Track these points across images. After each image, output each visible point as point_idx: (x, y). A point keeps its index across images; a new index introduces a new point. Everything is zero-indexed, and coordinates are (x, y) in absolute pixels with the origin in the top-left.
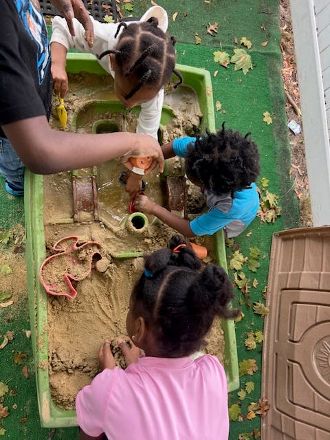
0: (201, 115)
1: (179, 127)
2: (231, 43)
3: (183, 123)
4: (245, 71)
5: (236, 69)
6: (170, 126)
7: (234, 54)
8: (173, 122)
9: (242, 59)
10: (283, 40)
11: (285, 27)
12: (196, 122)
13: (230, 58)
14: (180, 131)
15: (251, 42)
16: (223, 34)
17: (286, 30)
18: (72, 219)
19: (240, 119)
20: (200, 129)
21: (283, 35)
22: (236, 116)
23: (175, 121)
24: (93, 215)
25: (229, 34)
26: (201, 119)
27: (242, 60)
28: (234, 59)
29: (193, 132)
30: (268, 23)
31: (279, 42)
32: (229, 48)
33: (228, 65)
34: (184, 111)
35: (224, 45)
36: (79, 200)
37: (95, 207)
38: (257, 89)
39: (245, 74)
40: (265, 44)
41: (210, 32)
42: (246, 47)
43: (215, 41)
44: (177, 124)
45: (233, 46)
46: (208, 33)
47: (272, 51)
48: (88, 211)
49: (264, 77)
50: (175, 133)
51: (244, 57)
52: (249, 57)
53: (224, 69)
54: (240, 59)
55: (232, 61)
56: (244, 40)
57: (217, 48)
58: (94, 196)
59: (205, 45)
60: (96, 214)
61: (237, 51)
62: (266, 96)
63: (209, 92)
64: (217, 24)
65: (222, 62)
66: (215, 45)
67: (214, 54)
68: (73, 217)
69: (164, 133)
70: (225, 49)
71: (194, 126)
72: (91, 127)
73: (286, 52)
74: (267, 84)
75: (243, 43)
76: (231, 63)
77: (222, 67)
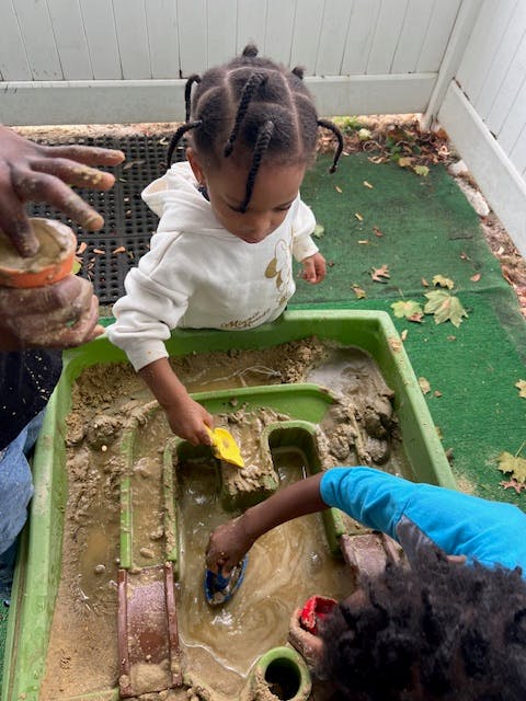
0: (390, 392)
1: (347, 420)
2: (417, 288)
3: (356, 414)
4: (457, 322)
5: (438, 322)
6: (330, 423)
7: (428, 300)
8: (333, 414)
9: (443, 304)
10: (504, 268)
11: (502, 250)
12: (383, 407)
13: (423, 308)
14: (352, 429)
15: (451, 279)
16: (401, 278)
17: (504, 254)
18: (115, 691)
19: (473, 403)
20: (396, 420)
21: (504, 262)
22: (464, 398)
23: (338, 410)
24: (168, 669)
25: (409, 277)
26: (392, 400)
27: (444, 306)
28: (429, 308)
29: (383, 430)
30: (472, 250)
31: (498, 272)
32: (416, 295)
33: (422, 318)
34: (355, 392)
35: (407, 292)
36: (134, 632)
37: (174, 644)
38: (487, 346)
39: (458, 326)
40: (477, 278)
41: (377, 279)
42: (446, 287)
43: (388, 290)
44: (342, 416)
45: (421, 291)
46: (375, 281)
47: (492, 286)
48: (156, 660)
49: (495, 326)
50: (342, 434)
51: (447, 302)
52: (454, 300)
53: (416, 325)
54: (440, 305)
55: (427, 312)
56: (438, 279)
57: (396, 299)
58: (167, 615)
59: (373, 298)
60: (175, 666)
61: (432, 295)
62: (509, 353)
63: (395, 346)
64: (385, 266)
65: (409, 315)
66: (391, 294)
67: (393, 306)
68: (116, 685)
69: (319, 439)
70: (408, 297)
71: (382, 416)
72: (162, 453)
73: (518, 283)
74: (504, 336)
75: (438, 284)
76: (426, 315)
77: (411, 324)
